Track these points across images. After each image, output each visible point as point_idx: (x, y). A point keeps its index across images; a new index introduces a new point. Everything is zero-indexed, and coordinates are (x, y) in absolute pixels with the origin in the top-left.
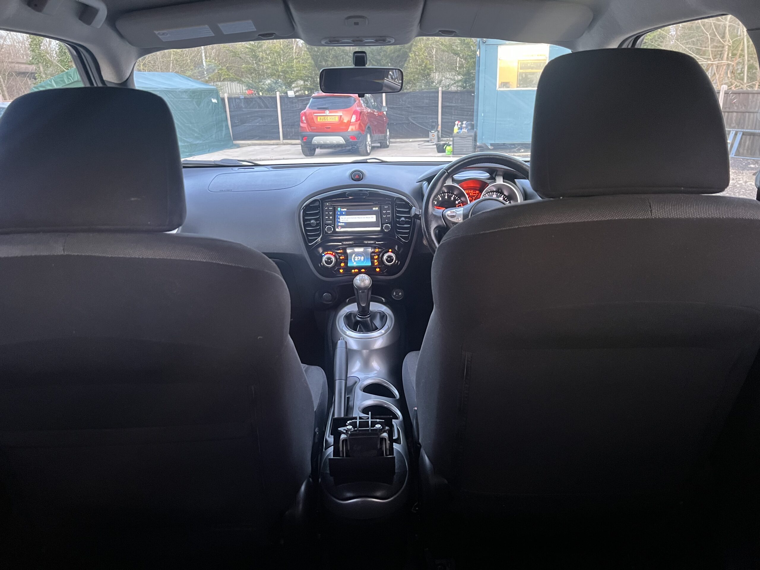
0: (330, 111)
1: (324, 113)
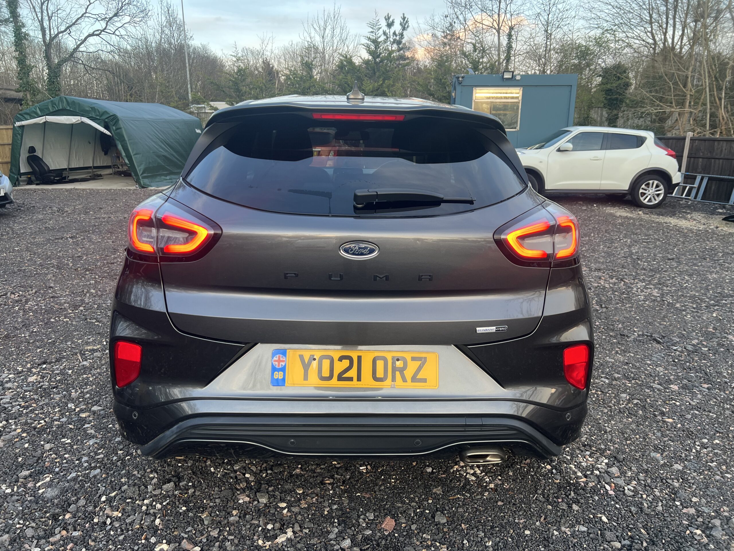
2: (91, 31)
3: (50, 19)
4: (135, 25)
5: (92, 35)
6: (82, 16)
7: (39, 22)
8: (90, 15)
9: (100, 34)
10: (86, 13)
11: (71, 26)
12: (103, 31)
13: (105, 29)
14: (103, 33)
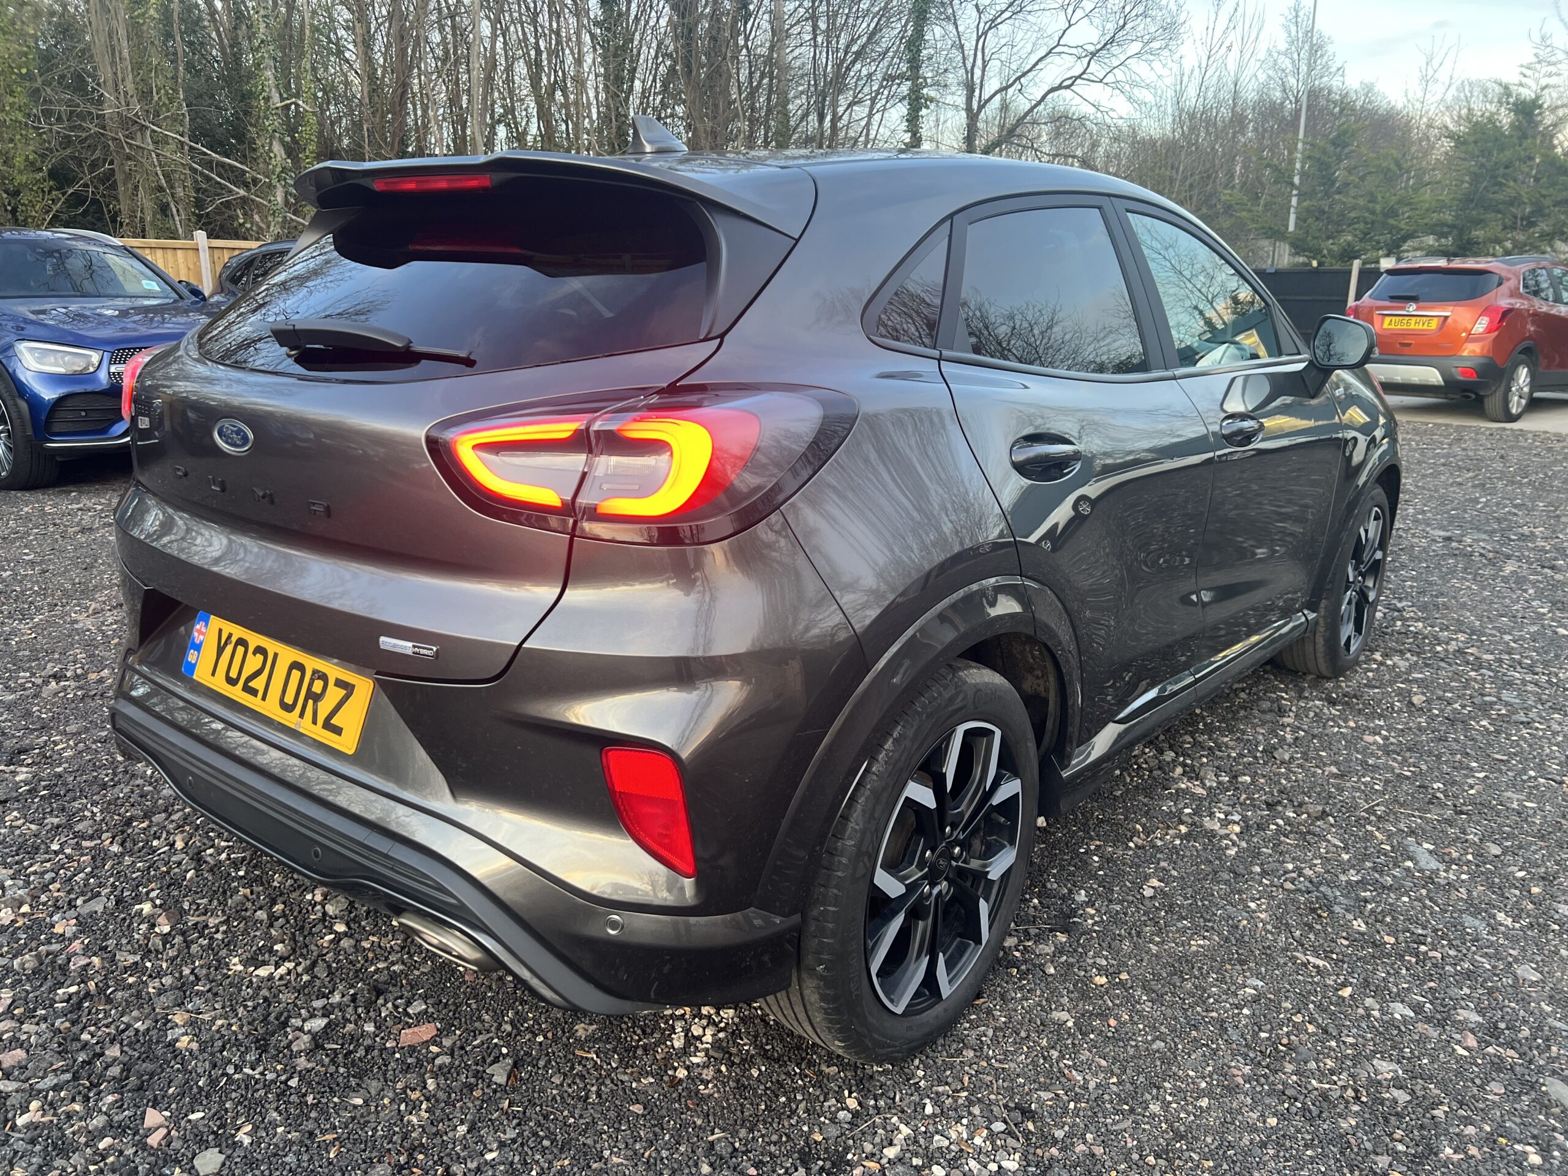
0: (1421, 304)
1: (1403, 309)
2: (1057, 83)
3: (985, 65)
4: (1152, 58)
5: (1060, 87)
6: (1050, 52)
7: (967, 72)
8: (1066, 49)
9: (1072, 84)
10: (1058, 45)
11: (1024, 74)
12: (1079, 77)
13: (1084, 73)
14: (1079, 81)
